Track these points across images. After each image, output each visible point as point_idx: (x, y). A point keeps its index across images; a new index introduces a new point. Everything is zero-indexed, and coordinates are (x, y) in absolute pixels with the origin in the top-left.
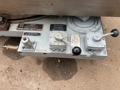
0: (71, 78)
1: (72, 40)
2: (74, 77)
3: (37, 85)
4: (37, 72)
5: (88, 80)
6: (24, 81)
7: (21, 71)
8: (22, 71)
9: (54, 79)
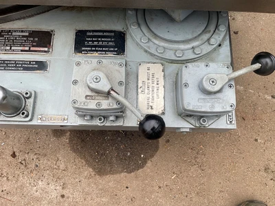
0: (142, 167)
1: (140, 84)
2: (149, 164)
3: (58, 188)
4: (55, 156)
5: (183, 168)
6: (24, 180)
7: (14, 155)
8: (17, 154)
9: (101, 172)
